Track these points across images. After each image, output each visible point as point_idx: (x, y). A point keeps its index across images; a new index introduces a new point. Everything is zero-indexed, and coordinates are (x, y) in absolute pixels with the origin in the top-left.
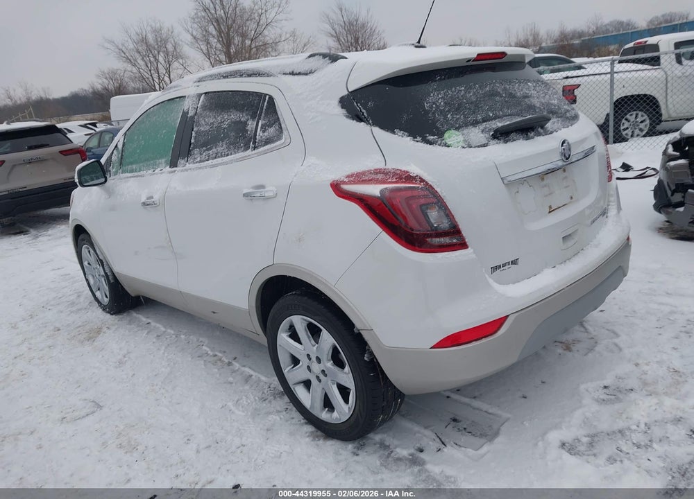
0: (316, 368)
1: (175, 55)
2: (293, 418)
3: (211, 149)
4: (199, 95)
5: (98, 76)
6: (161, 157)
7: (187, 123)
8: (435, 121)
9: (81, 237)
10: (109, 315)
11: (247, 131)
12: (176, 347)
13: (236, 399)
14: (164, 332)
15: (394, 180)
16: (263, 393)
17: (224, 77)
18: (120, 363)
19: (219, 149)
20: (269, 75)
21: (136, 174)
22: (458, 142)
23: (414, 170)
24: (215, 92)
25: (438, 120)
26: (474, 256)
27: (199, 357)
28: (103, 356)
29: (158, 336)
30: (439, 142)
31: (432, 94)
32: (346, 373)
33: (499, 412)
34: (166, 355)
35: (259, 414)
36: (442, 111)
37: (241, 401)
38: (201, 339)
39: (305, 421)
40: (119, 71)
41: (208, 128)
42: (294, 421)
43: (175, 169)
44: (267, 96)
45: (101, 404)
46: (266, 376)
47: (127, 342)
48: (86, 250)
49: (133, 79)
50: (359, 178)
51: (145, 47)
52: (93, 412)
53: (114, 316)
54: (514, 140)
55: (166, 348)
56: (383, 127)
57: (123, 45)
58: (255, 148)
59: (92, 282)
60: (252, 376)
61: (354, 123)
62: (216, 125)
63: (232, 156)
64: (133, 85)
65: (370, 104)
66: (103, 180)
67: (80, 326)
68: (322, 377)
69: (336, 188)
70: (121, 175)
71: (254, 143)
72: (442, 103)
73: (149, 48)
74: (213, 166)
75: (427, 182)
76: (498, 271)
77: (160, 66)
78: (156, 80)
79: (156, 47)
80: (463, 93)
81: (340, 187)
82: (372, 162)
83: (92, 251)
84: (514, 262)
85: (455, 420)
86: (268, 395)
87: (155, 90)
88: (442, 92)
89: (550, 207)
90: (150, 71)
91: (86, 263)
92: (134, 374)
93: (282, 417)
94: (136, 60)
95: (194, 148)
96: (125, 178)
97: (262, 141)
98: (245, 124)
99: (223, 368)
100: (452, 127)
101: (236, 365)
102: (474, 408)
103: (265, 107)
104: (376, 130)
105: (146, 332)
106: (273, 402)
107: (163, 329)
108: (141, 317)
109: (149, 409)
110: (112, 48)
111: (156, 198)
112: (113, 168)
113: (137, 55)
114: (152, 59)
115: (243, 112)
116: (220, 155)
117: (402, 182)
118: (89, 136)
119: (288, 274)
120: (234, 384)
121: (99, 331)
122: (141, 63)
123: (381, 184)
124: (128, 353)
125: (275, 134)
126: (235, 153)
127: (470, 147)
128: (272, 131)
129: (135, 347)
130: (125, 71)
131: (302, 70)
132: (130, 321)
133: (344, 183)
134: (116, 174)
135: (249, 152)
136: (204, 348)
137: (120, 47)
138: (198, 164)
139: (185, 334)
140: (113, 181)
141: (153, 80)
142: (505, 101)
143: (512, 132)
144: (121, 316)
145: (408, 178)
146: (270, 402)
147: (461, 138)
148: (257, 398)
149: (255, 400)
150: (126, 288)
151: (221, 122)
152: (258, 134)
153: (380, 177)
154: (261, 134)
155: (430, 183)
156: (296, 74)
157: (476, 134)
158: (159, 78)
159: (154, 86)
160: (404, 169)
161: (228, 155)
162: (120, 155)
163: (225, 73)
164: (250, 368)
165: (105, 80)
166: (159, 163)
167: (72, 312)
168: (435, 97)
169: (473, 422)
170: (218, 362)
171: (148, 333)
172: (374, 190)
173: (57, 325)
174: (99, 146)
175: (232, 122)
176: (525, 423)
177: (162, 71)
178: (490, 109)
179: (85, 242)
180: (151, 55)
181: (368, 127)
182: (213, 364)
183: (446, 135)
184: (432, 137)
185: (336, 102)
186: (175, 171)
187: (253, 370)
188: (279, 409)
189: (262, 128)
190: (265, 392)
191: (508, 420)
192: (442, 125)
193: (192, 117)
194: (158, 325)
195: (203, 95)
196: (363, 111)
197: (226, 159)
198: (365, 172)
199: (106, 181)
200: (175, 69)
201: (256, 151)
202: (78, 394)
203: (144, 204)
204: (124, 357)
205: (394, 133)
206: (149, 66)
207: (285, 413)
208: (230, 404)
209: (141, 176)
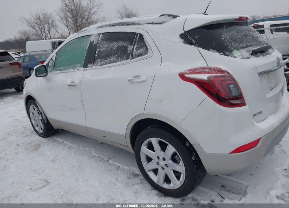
0: (162, 163)
1: (52, 25)
2: (146, 187)
3: (107, 59)
4: (99, 34)
5: (18, 33)
6: (78, 63)
7: (93, 47)
8: (228, 46)
9: (30, 101)
10: (42, 138)
11: (128, 50)
12: (80, 153)
13: (116, 178)
14: (72, 146)
15: (215, 72)
16: (128, 175)
17: (113, 26)
18: (54, 161)
19: (112, 59)
20: (139, 24)
21: (63, 71)
22: (239, 56)
23: (223, 68)
24: (108, 33)
25: (229, 46)
26: (249, 109)
27: (92, 158)
28: (44, 158)
29: (69, 148)
30: (231, 55)
31: (224, 34)
32: (180, 166)
33: (243, 182)
34: (75, 157)
35: (129, 185)
36: (229, 42)
37: (118, 179)
38: (90, 149)
39: (153, 188)
40: (27, 31)
41: (105, 49)
42: (147, 188)
43: (86, 69)
44: (139, 34)
45: (49, 181)
46: (127, 167)
47: (55, 151)
48: (32, 108)
49: (33, 35)
50: (195, 71)
51: (39, 21)
52: (46, 186)
53: (45, 138)
54: (259, 56)
55: (74, 153)
56: (204, 48)
57: (29, 20)
58: (132, 58)
59: (34, 122)
60: (119, 167)
61: (188, 46)
62: (109, 48)
63: (119, 62)
64: (33, 38)
65: (196, 37)
66: (46, 74)
67: (29, 144)
68: (165, 167)
69: (182, 76)
70: (54, 72)
71: (132, 56)
72: (229, 38)
73: (41, 21)
74: (109, 67)
75: (230, 73)
76: (255, 117)
77: (46, 30)
78: (44, 35)
79: (44, 21)
80: (235, 34)
81: (184, 76)
82: (200, 64)
83: (36, 108)
84: (261, 113)
85: (223, 186)
86: (130, 176)
87: (43, 40)
88: (228, 33)
89: (271, 87)
90: (41, 31)
91: (31, 114)
92: (62, 167)
93: (140, 186)
94: (35, 27)
95: (97, 59)
96: (56, 73)
97: (136, 55)
98: (127, 47)
99: (104, 163)
100: (235, 49)
101: (111, 162)
102: (230, 181)
103: (137, 39)
104: (200, 49)
105: (63, 146)
106: (134, 179)
107: (70, 145)
108: (59, 139)
109: (74, 183)
110: (25, 21)
111: (76, 82)
112: (49, 69)
113: (35, 24)
114: (42, 26)
115: (125, 42)
116: (112, 62)
117: (219, 73)
118: (18, 58)
119: (152, 118)
120: (112, 171)
121: (39, 146)
122: (37, 28)
123: (208, 74)
124: (57, 156)
125: (144, 52)
126: (121, 61)
127: (244, 58)
128: (142, 50)
129: (59, 153)
130: (30, 31)
131: (158, 22)
132: (53, 141)
133: (187, 74)
134: (51, 71)
135: (129, 60)
136: (93, 153)
137: (28, 21)
138: (99, 66)
139: (82, 147)
140: (50, 75)
141: (43, 36)
142: (252, 39)
143: (257, 53)
144: (48, 139)
145: (222, 71)
146: (132, 179)
147: (239, 54)
148: (125, 177)
149: (125, 179)
150: (53, 126)
151: (113, 47)
152: (134, 52)
153: (207, 70)
154: (136, 52)
155: (231, 74)
156: (155, 24)
157: (245, 52)
158: (45, 35)
159: (43, 38)
160: (218, 67)
161: (117, 62)
162: (54, 63)
163: (113, 24)
164: (118, 163)
165: (21, 35)
166: (77, 66)
167: (23, 137)
168: (226, 35)
169: (232, 187)
170: (102, 160)
171: (64, 146)
172: (204, 77)
173: (18, 143)
174: (23, 62)
175: (119, 47)
176: (257, 187)
177: (47, 32)
178: (247, 42)
179: (32, 104)
180: (41, 25)
181: (196, 48)
182: (99, 161)
183: (233, 52)
184: (228, 53)
185: (178, 36)
186: (86, 70)
187: (119, 163)
188: (138, 183)
189: (136, 49)
190: (129, 174)
191: (248, 186)
192: (231, 48)
193: (96, 45)
194: (68, 143)
195: (101, 34)
196: (193, 40)
197: (115, 64)
198: (198, 68)
199: (47, 75)
200: (52, 31)
201: (133, 60)
202: (36, 176)
203: (69, 85)
204: (55, 158)
205: (210, 50)
206: (41, 29)
207: (141, 184)
208: (113, 180)
209: (66, 72)
